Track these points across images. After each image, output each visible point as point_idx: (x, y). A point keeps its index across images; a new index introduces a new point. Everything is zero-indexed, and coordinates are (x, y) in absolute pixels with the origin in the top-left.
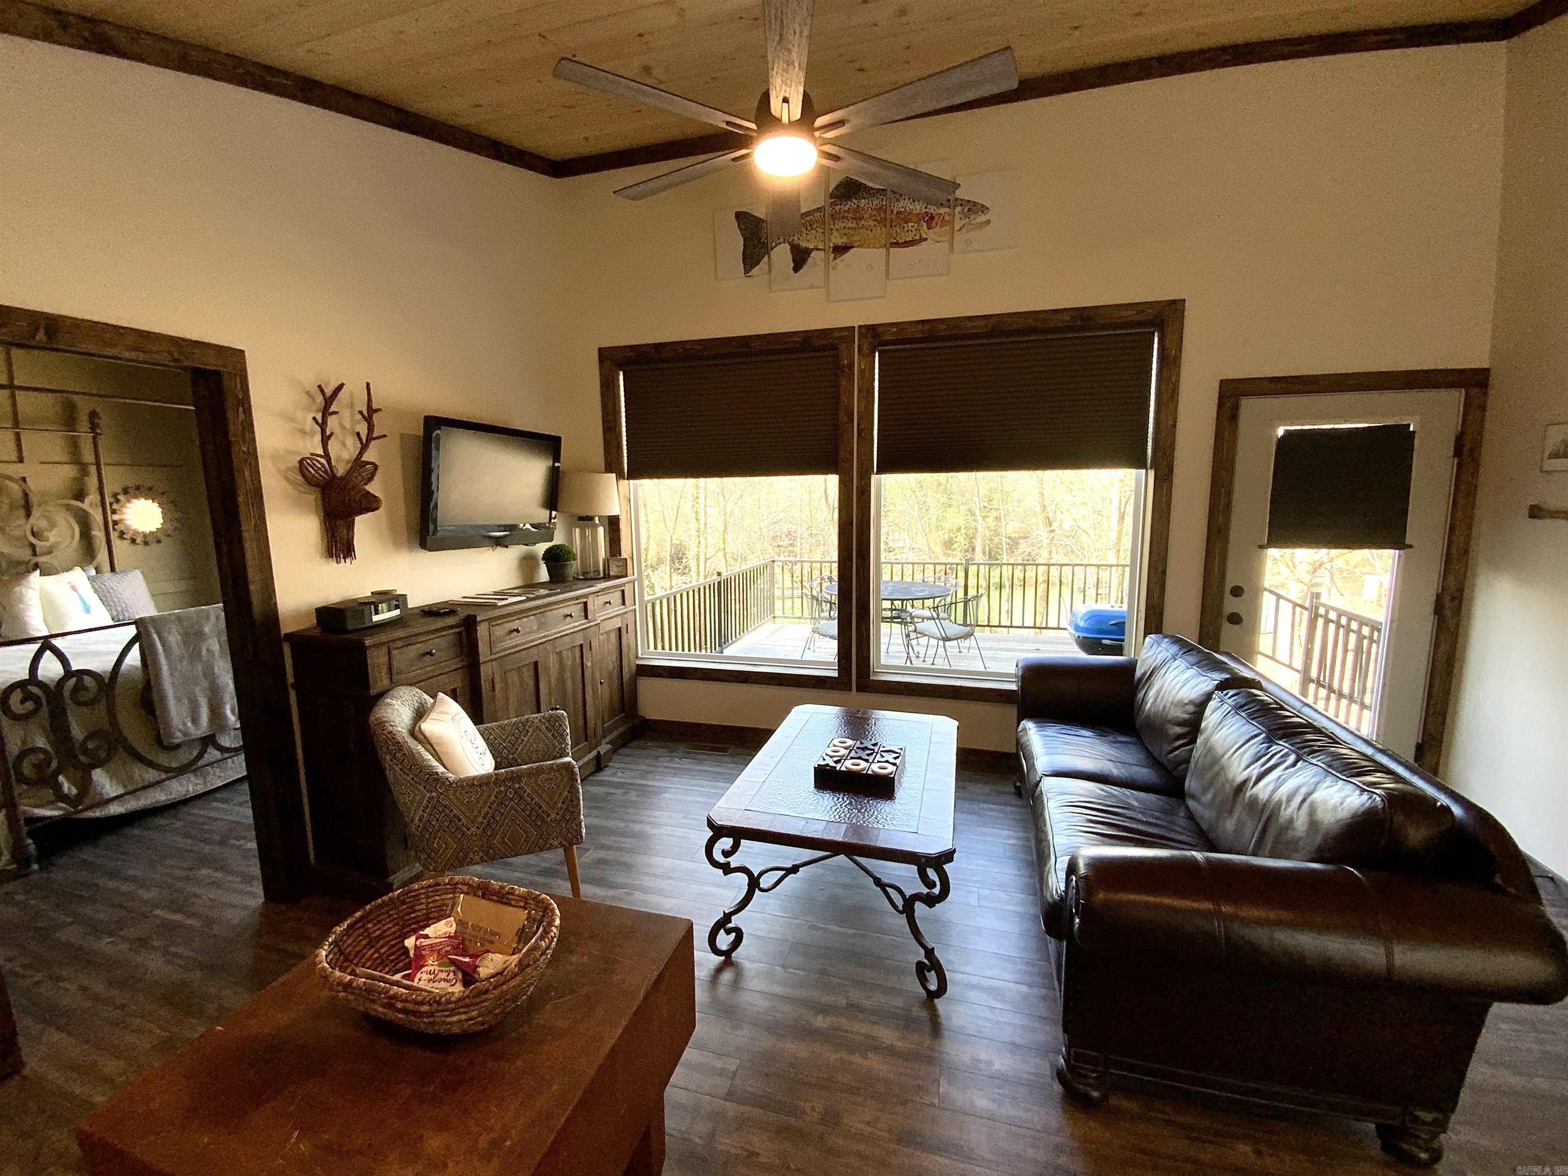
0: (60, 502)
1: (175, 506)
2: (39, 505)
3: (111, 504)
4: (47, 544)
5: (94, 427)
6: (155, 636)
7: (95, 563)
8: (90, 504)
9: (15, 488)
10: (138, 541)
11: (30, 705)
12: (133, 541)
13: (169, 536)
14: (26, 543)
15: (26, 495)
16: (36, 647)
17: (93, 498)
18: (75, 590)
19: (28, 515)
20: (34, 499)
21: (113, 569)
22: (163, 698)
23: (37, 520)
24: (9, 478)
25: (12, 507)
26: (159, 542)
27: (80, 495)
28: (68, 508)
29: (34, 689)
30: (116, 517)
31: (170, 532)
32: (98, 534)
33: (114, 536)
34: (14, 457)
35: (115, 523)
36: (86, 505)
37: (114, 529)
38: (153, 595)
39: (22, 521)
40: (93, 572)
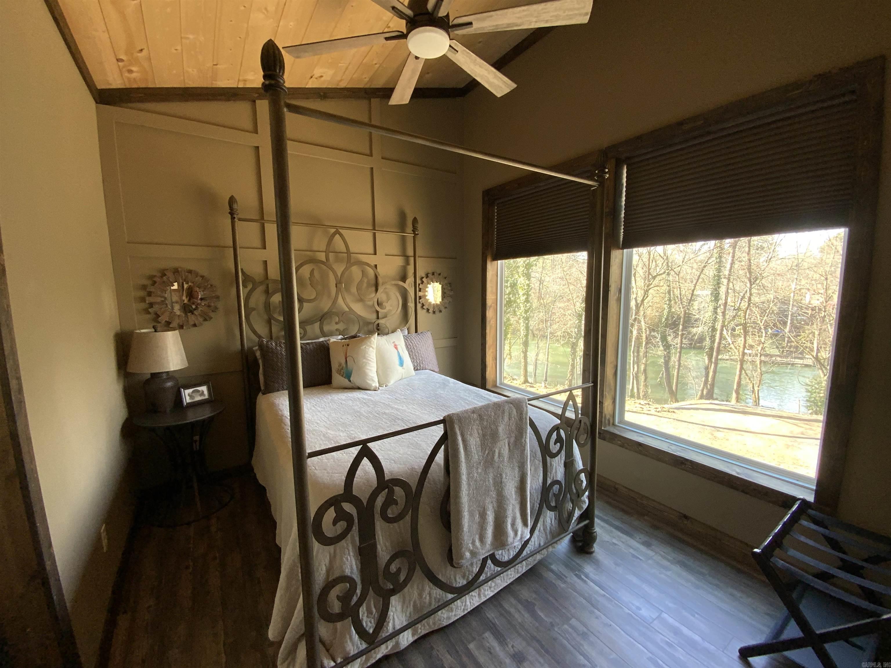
0: (393, 282)
1: (451, 286)
2: (383, 285)
3: (419, 285)
4: (385, 311)
5: (414, 229)
6: (460, 438)
7: (407, 325)
8: (409, 285)
9: (371, 272)
10: (431, 311)
11: (342, 525)
12: (428, 310)
13: (446, 308)
14: (374, 309)
15: (376, 277)
16: (355, 451)
17: (410, 280)
18: (396, 348)
19: (377, 290)
20: (380, 280)
21: (416, 332)
22: (459, 513)
23: (381, 295)
24: (368, 265)
25: (369, 286)
26: (440, 311)
27: (404, 278)
28: (397, 285)
29: (348, 507)
30: (421, 294)
31: (447, 305)
32: (411, 305)
33: (419, 306)
34: (371, 251)
35: (420, 298)
36: (406, 285)
37: (419, 302)
38: (436, 348)
39: (373, 295)
40: (406, 332)
